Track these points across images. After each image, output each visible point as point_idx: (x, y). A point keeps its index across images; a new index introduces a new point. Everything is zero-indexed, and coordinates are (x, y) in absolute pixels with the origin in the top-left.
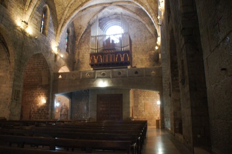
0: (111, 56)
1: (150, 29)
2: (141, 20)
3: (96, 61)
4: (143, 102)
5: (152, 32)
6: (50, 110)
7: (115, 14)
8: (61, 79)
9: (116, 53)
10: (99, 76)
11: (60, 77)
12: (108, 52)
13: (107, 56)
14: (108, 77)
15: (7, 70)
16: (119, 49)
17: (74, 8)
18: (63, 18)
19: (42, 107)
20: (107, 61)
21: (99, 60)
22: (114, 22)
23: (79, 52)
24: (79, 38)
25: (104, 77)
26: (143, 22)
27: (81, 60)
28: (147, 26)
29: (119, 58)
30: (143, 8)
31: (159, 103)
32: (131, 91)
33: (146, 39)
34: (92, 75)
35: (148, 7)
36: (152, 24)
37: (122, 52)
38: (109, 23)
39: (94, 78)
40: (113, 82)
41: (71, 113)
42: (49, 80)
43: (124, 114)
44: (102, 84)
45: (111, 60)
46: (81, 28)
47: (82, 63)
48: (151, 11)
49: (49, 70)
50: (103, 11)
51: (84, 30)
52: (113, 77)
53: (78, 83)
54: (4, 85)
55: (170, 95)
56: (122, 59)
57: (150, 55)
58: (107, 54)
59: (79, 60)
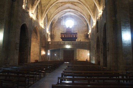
0: (70, 35)
1: (85, 23)
2: (82, 19)
3: (63, 36)
4: (81, 53)
5: (86, 25)
6: (46, 57)
7: (70, 15)
8: (50, 44)
9: (72, 33)
10: (67, 43)
11: (50, 43)
12: (68, 33)
13: (68, 35)
14: (70, 44)
15: (36, 42)
16: (73, 32)
17: (55, 14)
18: (51, 18)
19: (43, 55)
20: (68, 36)
21: (64, 36)
22: (69, 18)
23: (54, 31)
24: (54, 24)
25: (68, 44)
26: (83, 20)
27: (54, 34)
28: (84, 22)
29: (73, 36)
30: (84, 17)
31: (89, 54)
32: (77, 49)
33: (83, 27)
34: (64, 43)
35: (87, 17)
36: (86, 21)
37: (74, 34)
38: (67, 19)
39: (65, 44)
40: (72, 46)
41: (51, 57)
42: (46, 44)
43: (75, 58)
44: (68, 47)
45: (70, 36)
46: (55, 20)
47: (55, 36)
48: (87, 19)
49: (46, 40)
50: (65, 14)
51: (56, 21)
52: (72, 44)
53: (58, 46)
54: (36, 48)
55: (95, 54)
56: (74, 36)
57: (84, 34)
58: (68, 34)
59: (53, 34)
